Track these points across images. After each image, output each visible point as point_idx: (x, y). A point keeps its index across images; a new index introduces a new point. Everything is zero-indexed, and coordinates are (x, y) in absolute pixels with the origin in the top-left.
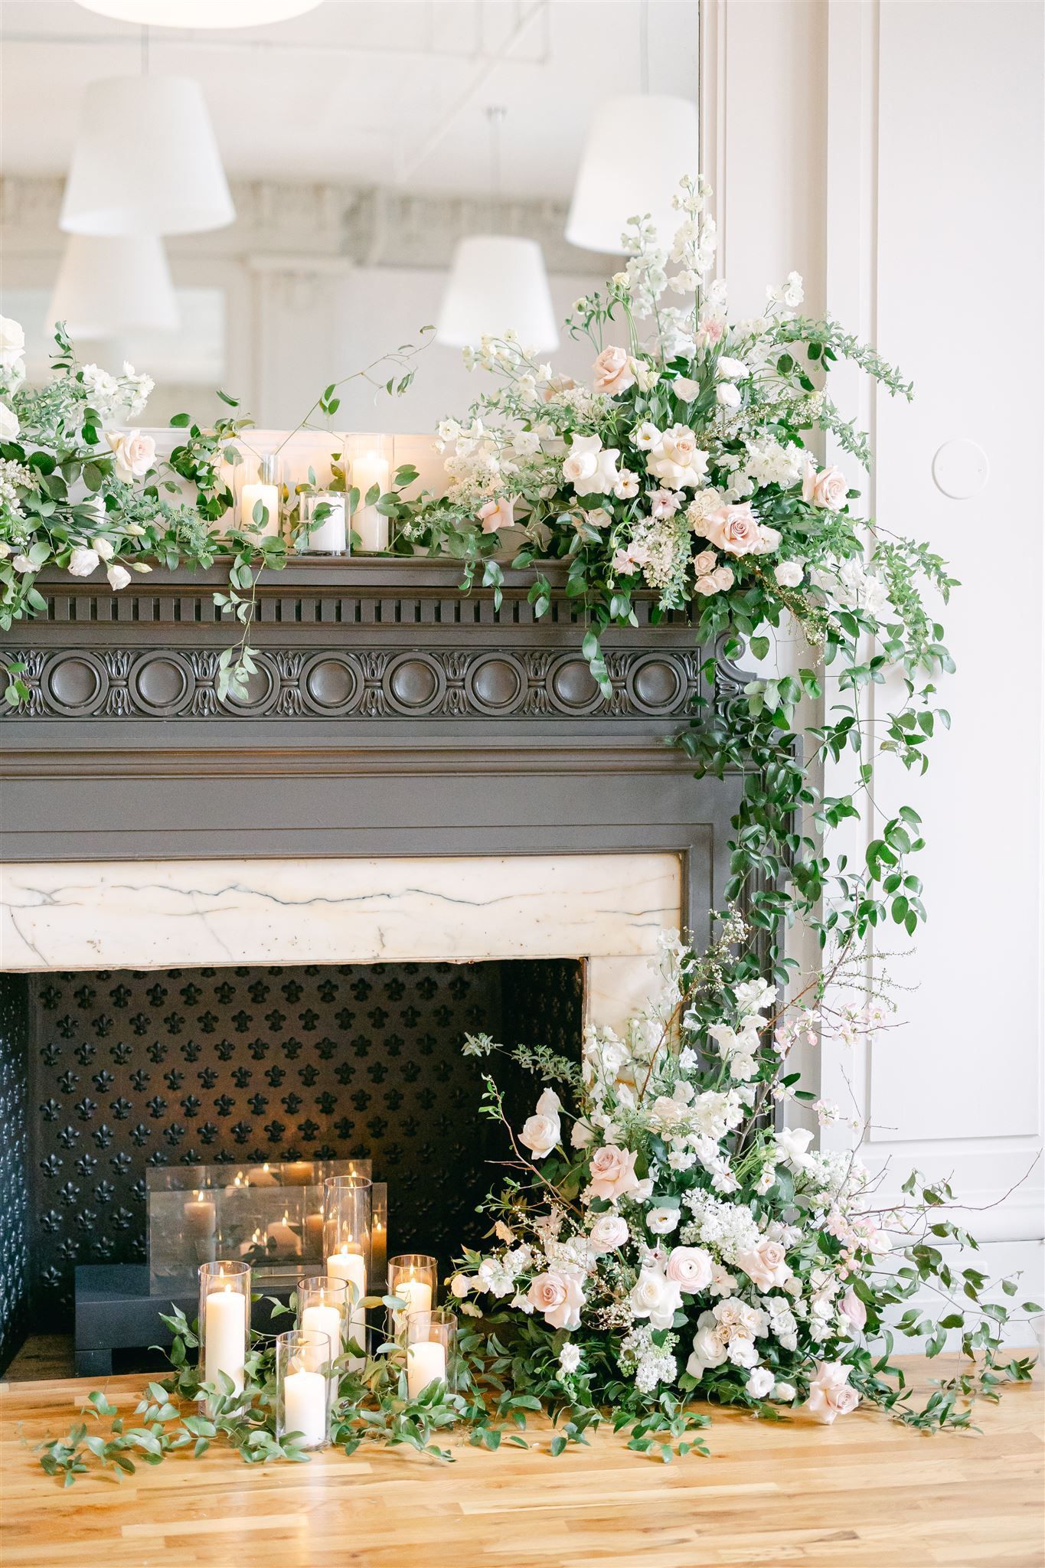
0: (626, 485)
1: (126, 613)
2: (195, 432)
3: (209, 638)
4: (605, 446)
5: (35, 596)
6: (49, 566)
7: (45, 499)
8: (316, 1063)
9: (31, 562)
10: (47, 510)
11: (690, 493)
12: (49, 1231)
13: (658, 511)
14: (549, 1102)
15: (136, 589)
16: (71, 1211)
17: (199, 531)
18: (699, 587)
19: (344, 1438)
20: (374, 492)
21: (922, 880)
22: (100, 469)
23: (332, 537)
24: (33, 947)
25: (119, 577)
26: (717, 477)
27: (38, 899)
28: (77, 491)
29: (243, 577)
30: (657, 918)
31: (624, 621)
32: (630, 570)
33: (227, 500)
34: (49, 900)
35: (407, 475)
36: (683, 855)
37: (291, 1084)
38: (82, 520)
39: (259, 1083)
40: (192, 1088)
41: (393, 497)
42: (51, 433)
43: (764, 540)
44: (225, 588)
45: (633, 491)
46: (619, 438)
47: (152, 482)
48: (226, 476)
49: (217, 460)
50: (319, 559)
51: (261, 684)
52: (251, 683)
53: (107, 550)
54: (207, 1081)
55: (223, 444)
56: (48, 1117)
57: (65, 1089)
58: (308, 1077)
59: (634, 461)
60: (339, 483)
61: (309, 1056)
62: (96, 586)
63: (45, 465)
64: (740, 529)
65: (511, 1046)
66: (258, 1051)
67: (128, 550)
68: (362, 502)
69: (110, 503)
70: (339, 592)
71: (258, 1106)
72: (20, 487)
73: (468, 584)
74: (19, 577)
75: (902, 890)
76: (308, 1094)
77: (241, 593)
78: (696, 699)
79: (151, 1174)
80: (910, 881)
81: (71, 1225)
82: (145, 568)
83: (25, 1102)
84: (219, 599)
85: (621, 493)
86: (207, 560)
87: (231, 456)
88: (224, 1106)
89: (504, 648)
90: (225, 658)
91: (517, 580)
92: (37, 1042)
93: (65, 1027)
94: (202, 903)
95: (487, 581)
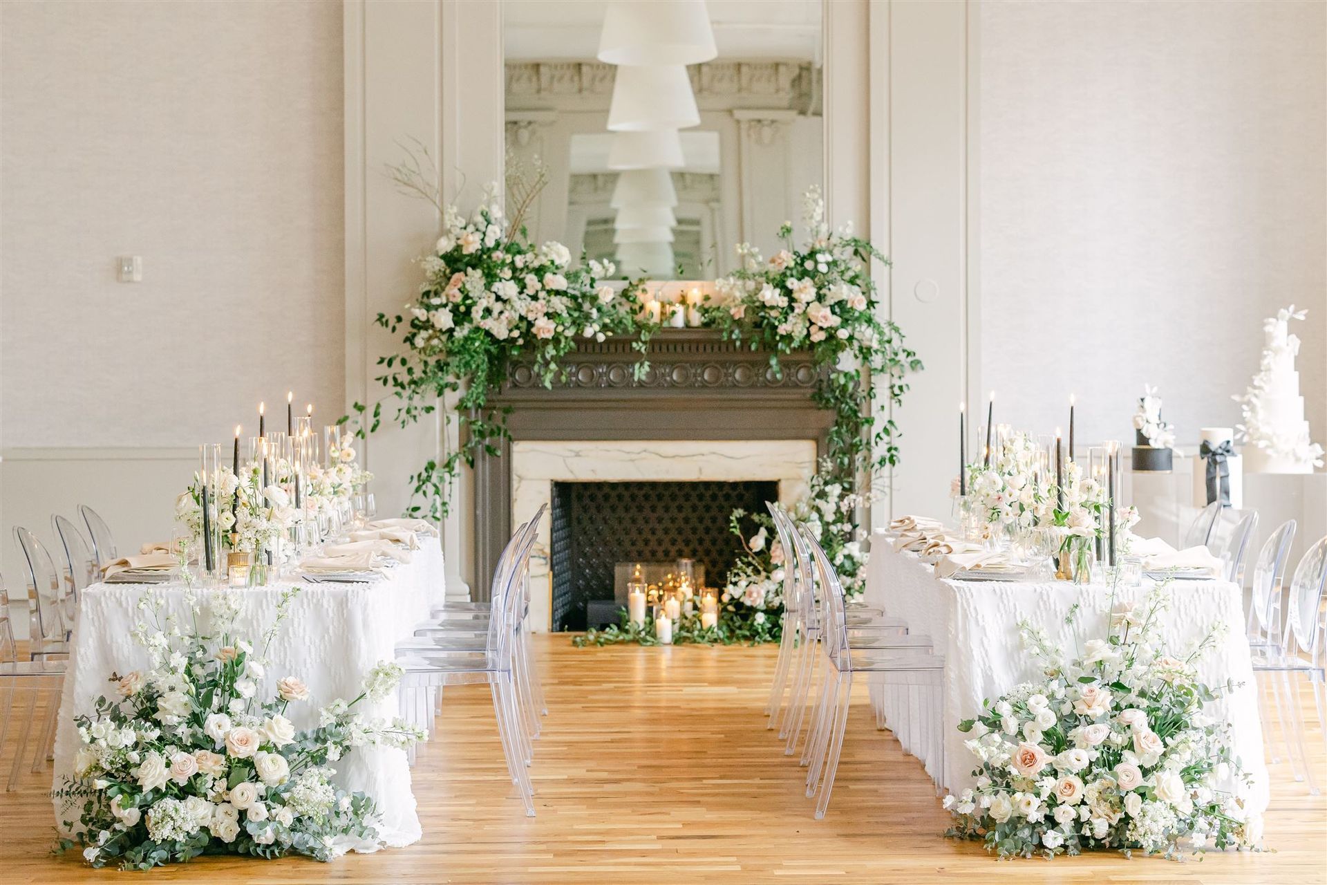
0: (783, 302)
1: (605, 350)
2: (630, 283)
3: (632, 359)
4: (775, 287)
5: (572, 344)
6: (576, 333)
7: (575, 310)
8: (683, 526)
9: (570, 333)
10: (576, 314)
11: (808, 304)
12: (579, 588)
13: (797, 311)
14: (763, 532)
15: (608, 341)
16: (588, 582)
17: (628, 321)
18: (812, 338)
19: (678, 641)
20: (695, 305)
21: (900, 448)
22: (594, 299)
23: (679, 322)
24: (572, 472)
25: (601, 338)
26: (820, 298)
27: (573, 454)
28: (586, 306)
29: (645, 336)
30: (807, 465)
31: (784, 352)
32: (784, 333)
33: (642, 308)
34: (578, 455)
35: (707, 298)
36: (816, 440)
37: (673, 534)
38: (587, 317)
39: (660, 534)
40: (634, 535)
41: (702, 307)
42: (578, 286)
43: (835, 321)
44: (638, 340)
45: (786, 304)
46: (781, 285)
47: (614, 302)
48: (641, 297)
49: (639, 293)
50: (674, 330)
51: (652, 374)
52: (648, 374)
53: (596, 327)
54: (640, 532)
55: (641, 287)
56: (579, 544)
57: (585, 533)
58: (680, 532)
59: (788, 293)
60: (683, 301)
61: (680, 523)
62: (593, 339)
63: (574, 298)
64: (825, 318)
65: (751, 514)
66: (660, 520)
67: (605, 328)
68: (691, 308)
69: (599, 310)
70: (682, 342)
71: (660, 542)
72: (567, 307)
73: (725, 339)
74: (566, 338)
75: (893, 452)
76: (680, 539)
77: (644, 343)
78: (821, 381)
79: (618, 570)
80: (896, 449)
81: (588, 586)
82: (610, 334)
83: (569, 536)
84: (634, 345)
85: (781, 304)
86: (631, 329)
87: (644, 291)
88: (647, 542)
89: (747, 362)
90: (637, 366)
91: (747, 336)
92: (574, 515)
93: (585, 509)
94: (633, 456)
95: (734, 337)
